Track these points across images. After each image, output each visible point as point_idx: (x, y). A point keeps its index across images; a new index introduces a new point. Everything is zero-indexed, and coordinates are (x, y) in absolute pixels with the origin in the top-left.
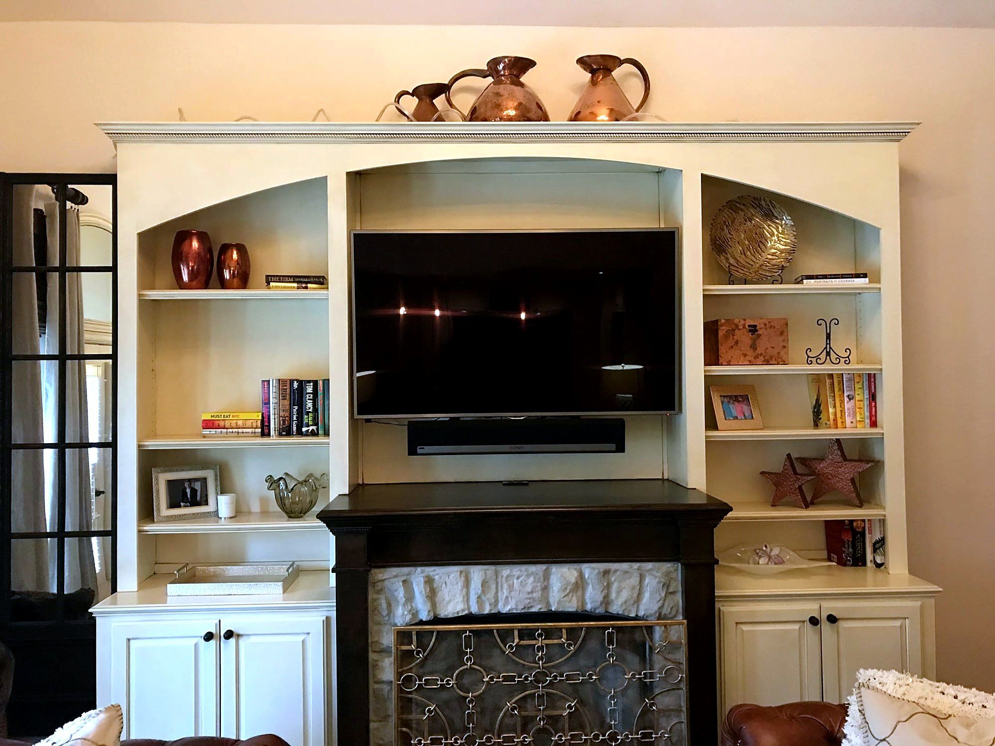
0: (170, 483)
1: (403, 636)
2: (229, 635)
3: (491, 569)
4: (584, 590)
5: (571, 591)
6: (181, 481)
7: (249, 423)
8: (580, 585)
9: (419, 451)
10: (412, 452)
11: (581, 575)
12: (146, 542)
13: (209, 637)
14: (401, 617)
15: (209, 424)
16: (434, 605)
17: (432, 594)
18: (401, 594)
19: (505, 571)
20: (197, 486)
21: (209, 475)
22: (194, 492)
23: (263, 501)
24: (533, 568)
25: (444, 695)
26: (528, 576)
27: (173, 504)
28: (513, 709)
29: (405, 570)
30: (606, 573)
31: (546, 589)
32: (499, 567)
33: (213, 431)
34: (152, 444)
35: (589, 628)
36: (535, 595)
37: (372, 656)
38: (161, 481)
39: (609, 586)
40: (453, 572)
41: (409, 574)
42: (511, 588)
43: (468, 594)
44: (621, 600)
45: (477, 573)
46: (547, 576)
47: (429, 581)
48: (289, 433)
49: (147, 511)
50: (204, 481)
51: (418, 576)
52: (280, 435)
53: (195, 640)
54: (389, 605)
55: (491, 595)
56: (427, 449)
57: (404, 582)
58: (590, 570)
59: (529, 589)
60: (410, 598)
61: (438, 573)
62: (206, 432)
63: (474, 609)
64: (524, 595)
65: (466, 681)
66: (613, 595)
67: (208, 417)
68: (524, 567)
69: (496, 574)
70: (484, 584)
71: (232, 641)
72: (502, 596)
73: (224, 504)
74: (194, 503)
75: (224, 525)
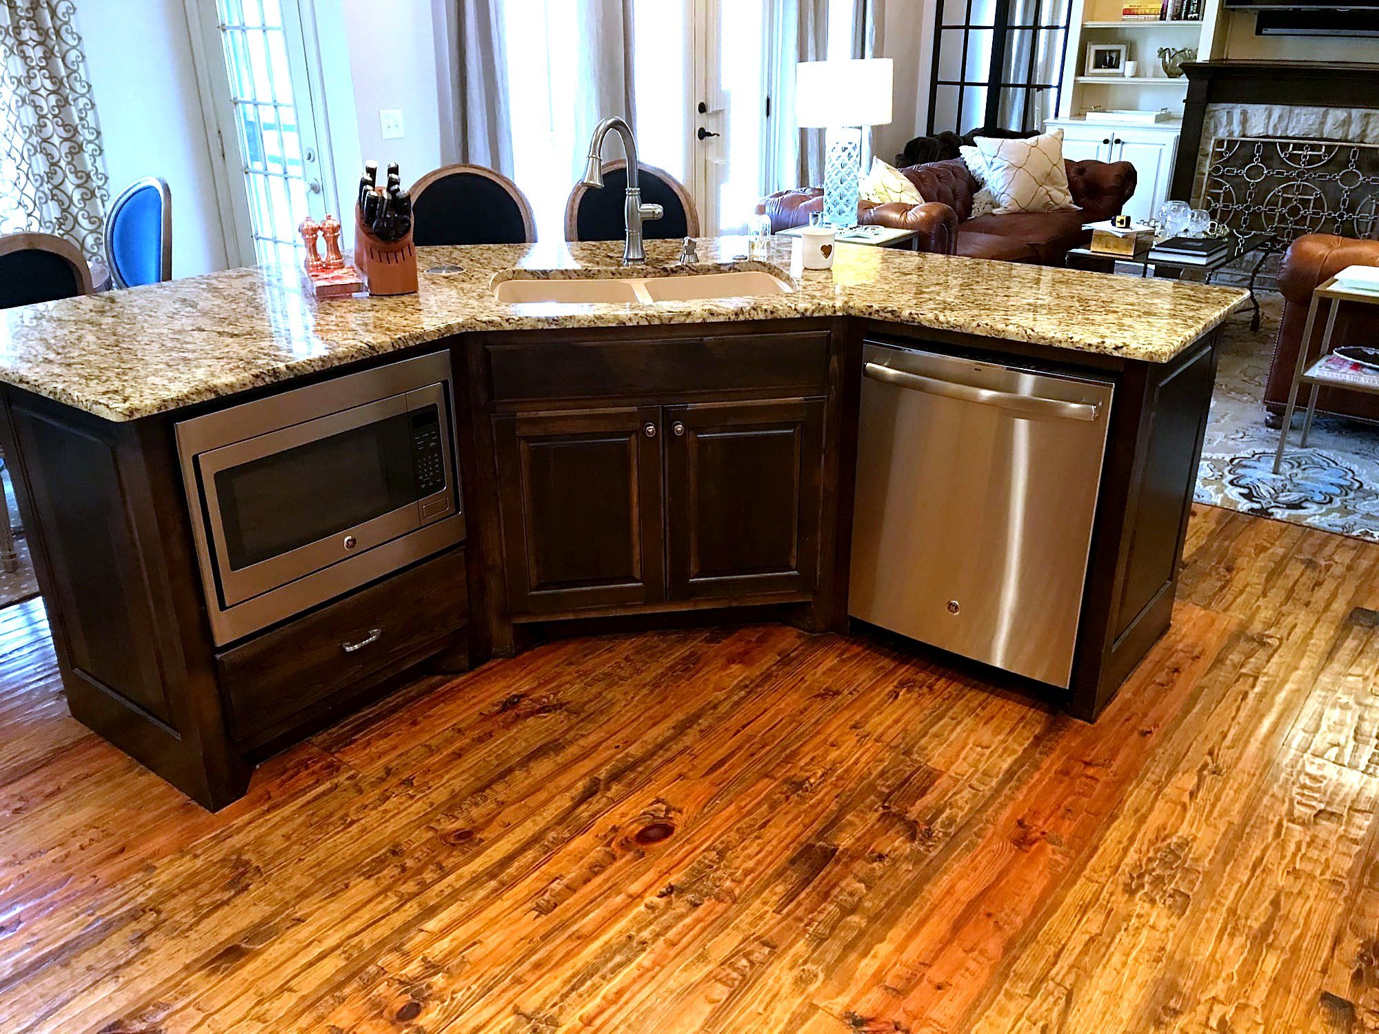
0: (1097, 52)
1: (1220, 143)
2: (1118, 141)
3: (1288, 108)
4: (1349, 126)
5: (1340, 125)
6: (1105, 51)
7: (1153, 12)
8: (1347, 122)
9: (1264, 32)
10: (1259, 32)
11: (1350, 116)
12: (1079, 89)
13: (1106, 142)
14: (1222, 133)
15: (1127, 12)
16: (1244, 128)
17: (1244, 122)
18: (1224, 120)
19: (1297, 110)
20: (1114, 55)
21: (1123, 48)
22: (1111, 58)
23: (1156, 68)
24: (1316, 109)
25: (1236, 180)
26: (1312, 115)
27: (1097, 66)
28: (1279, 192)
29: (1230, 105)
30: (1367, 115)
31: (1323, 123)
32: (1293, 108)
33: (1129, 17)
34: (1090, 24)
35: (1340, 146)
36: (1313, 127)
37: (1200, 157)
38: (1092, 49)
39: (1367, 124)
40: (1261, 109)
41: (1233, 108)
42: (1298, 122)
43: (1268, 123)
44: (1372, 136)
45: (1277, 110)
46: (1325, 115)
47: (1244, 113)
48: (1179, 18)
49: (1081, 71)
50: (1119, 52)
51: (1237, 109)
52: (1172, 19)
53: (1097, 144)
54: (1216, 127)
55: (1283, 124)
56: (1270, 31)
57: (1228, 112)
58: (1356, 113)
59: (1311, 122)
60: (1230, 122)
61: (1251, 108)
62: (1125, 17)
63: (1270, 133)
64: (1306, 126)
65: (1252, 173)
66: (1369, 131)
67: (1127, 6)
68: (1310, 109)
69: (1291, 111)
70: (1280, 117)
71: (1119, 145)
72: (1290, 127)
73: (1128, 67)
74: (1111, 66)
75: (1127, 79)
